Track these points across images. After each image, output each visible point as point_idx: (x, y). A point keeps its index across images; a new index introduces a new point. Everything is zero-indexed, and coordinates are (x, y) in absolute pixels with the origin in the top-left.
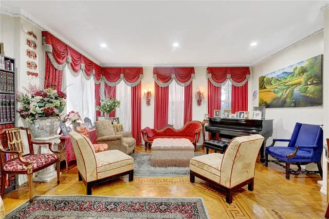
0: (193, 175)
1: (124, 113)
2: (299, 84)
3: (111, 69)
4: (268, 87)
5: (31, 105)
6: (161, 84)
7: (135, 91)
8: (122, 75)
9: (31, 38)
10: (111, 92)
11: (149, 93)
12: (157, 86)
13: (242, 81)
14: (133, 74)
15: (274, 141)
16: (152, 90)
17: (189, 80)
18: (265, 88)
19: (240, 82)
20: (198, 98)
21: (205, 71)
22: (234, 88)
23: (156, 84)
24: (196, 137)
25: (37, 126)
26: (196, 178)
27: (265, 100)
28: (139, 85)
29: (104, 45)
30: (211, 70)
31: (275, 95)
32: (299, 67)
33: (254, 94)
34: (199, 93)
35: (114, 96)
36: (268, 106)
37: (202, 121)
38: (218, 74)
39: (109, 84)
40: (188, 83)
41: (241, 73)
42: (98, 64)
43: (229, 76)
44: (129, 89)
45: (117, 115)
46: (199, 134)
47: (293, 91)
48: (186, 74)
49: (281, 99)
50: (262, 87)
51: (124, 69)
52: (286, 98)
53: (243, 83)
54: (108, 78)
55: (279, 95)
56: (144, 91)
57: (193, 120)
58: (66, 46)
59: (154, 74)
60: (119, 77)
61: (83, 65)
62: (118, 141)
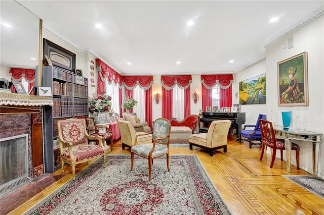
0: (191, 145)
1: (140, 110)
2: (261, 88)
3: (130, 77)
4: (245, 90)
5: (96, 105)
6: (167, 88)
7: (148, 93)
8: (138, 82)
9: (92, 64)
10: (129, 93)
11: (157, 95)
12: (164, 89)
13: (227, 85)
14: (146, 80)
15: (245, 126)
16: (160, 92)
17: (187, 84)
18: (243, 90)
19: (225, 86)
20: (195, 98)
21: (200, 78)
22: (222, 90)
23: (163, 87)
24: (194, 126)
25: (99, 117)
26: (193, 146)
27: (243, 99)
28: (150, 89)
29: (129, 64)
30: (204, 77)
31: (248, 96)
32: (261, 77)
33: (236, 95)
34: (195, 94)
35: (132, 97)
36: (245, 103)
37: (198, 115)
38: (209, 79)
39: (128, 88)
40: (187, 87)
41: (226, 79)
42: (120, 73)
43: (217, 81)
44: (143, 92)
45: (134, 111)
46: (196, 124)
47: (258, 93)
48: (185, 80)
49: (252, 99)
50: (241, 89)
51: (139, 76)
52: (255, 97)
53: (228, 87)
54: (128, 84)
55: (251, 95)
56: (154, 93)
57: (191, 114)
58: (106, 65)
59: (161, 80)
60: (136, 83)
61: (114, 77)
62: (140, 128)
